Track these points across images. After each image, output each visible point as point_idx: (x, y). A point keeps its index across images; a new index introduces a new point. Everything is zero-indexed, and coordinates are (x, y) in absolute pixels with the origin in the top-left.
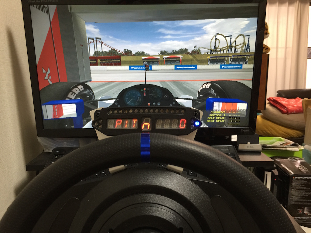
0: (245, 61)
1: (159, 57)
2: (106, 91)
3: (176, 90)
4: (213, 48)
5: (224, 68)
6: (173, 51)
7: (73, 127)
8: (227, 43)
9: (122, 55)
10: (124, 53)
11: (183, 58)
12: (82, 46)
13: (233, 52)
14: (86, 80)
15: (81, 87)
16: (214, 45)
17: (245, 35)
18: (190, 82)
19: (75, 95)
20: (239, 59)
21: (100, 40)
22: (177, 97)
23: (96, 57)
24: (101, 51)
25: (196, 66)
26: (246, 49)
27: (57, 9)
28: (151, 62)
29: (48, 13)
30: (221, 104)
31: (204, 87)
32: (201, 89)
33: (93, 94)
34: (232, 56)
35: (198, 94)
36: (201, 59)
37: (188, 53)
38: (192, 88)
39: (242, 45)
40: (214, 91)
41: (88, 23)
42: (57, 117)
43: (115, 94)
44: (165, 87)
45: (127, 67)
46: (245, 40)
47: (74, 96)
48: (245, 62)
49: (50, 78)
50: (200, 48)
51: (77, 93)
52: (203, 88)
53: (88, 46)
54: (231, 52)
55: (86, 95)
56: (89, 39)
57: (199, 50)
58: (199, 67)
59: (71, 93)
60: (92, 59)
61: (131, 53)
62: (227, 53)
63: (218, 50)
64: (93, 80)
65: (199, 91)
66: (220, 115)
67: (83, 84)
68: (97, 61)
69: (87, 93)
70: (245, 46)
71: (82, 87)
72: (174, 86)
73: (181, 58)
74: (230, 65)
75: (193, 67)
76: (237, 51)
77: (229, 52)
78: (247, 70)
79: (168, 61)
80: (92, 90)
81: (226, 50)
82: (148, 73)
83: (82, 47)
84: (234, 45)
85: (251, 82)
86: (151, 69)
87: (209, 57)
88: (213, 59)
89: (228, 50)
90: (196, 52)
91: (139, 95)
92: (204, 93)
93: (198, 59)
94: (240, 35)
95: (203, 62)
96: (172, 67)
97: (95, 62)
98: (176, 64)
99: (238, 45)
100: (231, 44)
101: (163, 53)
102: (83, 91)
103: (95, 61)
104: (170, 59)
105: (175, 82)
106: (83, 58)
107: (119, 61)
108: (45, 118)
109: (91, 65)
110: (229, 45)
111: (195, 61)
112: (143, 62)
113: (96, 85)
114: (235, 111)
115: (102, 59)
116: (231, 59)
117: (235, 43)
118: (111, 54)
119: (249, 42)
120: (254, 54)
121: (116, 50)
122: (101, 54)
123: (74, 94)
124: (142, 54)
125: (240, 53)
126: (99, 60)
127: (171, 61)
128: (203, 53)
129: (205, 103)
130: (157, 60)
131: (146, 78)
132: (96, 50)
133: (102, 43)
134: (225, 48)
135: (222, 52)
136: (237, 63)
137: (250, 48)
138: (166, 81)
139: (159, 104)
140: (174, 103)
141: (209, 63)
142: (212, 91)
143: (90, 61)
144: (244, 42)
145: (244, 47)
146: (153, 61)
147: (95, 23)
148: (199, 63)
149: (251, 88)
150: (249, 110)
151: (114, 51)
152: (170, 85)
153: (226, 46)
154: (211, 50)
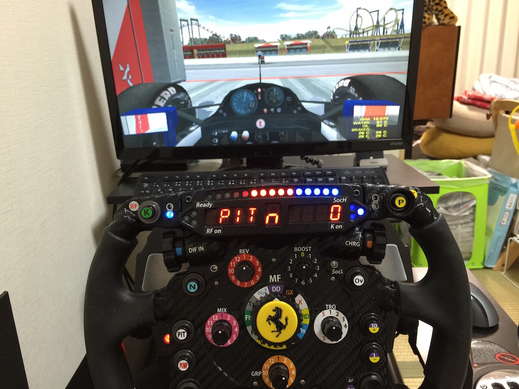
0: (398, 46)
1: (278, 44)
2: (207, 93)
3: (303, 91)
4: (353, 29)
6: (298, 34)
7: (163, 145)
8: (373, 21)
9: (227, 42)
10: (230, 39)
11: (312, 45)
12: (172, 31)
13: (382, 34)
14: (179, 80)
15: (172, 90)
16: (355, 24)
17: (397, 9)
18: (321, 78)
19: (165, 101)
20: (389, 43)
21: (196, 22)
22: (303, 100)
23: (192, 46)
24: (198, 38)
26: (399, 29)
28: (267, 51)
30: (364, 107)
31: (341, 84)
32: (337, 87)
33: (189, 98)
34: (380, 39)
35: (332, 94)
36: (336, 45)
37: (318, 37)
38: (324, 87)
39: (393, 24)
40: (354, 90)
42: (142, 131)
43: (219, 98)
44: (287, 86)
46: (397, 15)
47: (163, 102)
48: (397, 48)
49: (130, 77)
50: (335, 29)
51: (167, 98)
52: (340, 86)
53: (180, 31)
54: (378, 34)
55: (179, 100)
56: (181, 20)
57: (334, 32)
59: (159, 98)
60: (186, 49)
61: (240, 39)
62: (372, 35)
63: (361, 31)
64: (188, 79)
65: (334, 90)
67: (175, 85)
68: (192, 52)
69: (181, 98)
70: (398, 24)
71: (174, 89)
72: (300, 85)
73: (308, 44)
76: (387, 32)
77: (375, 35)
78: (401, 59)
79: (291, 49)
80: (187, 94)
81: (371, 31)
82: (263, 67)
83: (171, 33)
84: (382, 23)
85: (406, 76)
87: (347, 42)
88: (352, 45)
89: (374, 31)
90: (330, 35)
91: (252, 98)
92: (341, 93)
93: (333, 45)
94: (391, 9)
95: (339, 49)
97: (191, 53)
99: (387, 24)
100: (378, 22)
101: (284, 38)
102: (175, 95)
103: (189, 51)
104: (294, 47)
105: (300, 79)
106: (174, 48)
107: (224, 51)
108: (126, 133)
109: (185, 58)
110: (375, 24)
111: (328, 48)
112: (257, 51)
113: (193, 85)
115: (199, 48)
116: (378, 43)
117: (384, 20)
118: (213, 41)
119: (403, 19)
120: (410, 36)
121: (219, 35)
122: (198, 42)
123: (163, 100)
124: (255, 40)
125: (391, 35)
126: (195, 51)
127: (295, 49)
128: (339, 37)
129: (341, 107)
130: (275, 48)
131: (260, 75)
132: (192, 37)
133: (199, 26)
134: (369, 29)
135: (365, 35)
137: (405, 27)
138: (288, 78)
139: (279, 110)
140: (299, 108)
141: (347, 50)
142: (352, 90)
143: (184, 52)
144: (397, 19)
145: (397, 26)
146: (270, 49)
148: (334, 50)
149: (405, 84)
150: (402, 117)
151: (216, 37)
152: (294, 84)
153: (372, 25)
154: (350, 31)
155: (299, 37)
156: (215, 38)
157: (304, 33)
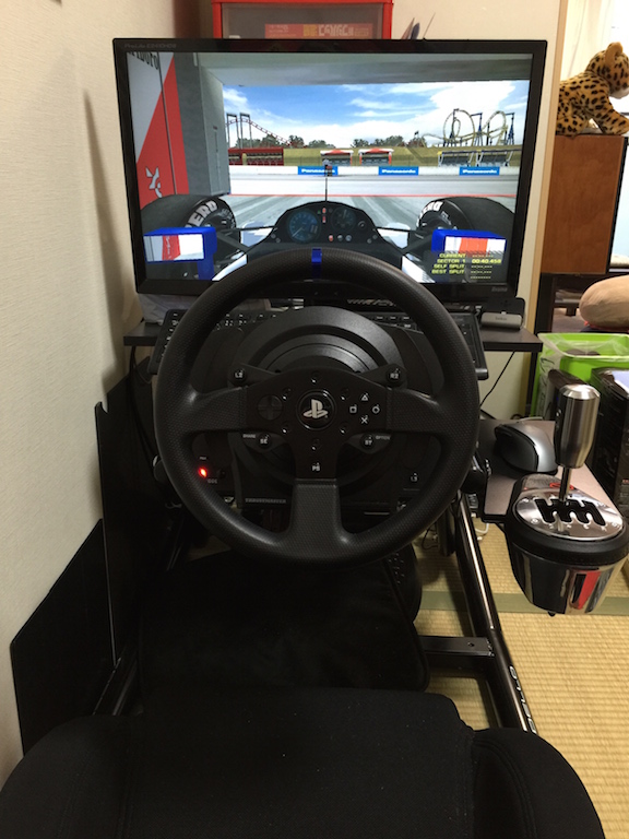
0: (505, 160)
1: (351, 151)
2: (256, 212)
3: (380, 214)
4: (448, 137)
5: (466, 174)
6: (377, 140)
7: (197, 276)
9: (285, 146)
10: (289, 142)
11: (394, 154)
12: (216, 128)
13: (484, 144)
14: (221, 192)
15: (212, 205)
17: (505, 113)
18: (404, 199)
19: (202, 219)
20: (494, 157)
21: (248, 118)
22: (380, 226)
23: (240, 149)
24: (249, 138)
25: (417, 169)
26: (507, 139)
27: (174, 60)
28: (336, 159)
29: (158, 67)
30: (459, 239)
31: (430, 208)
32: (425, 211)
33: (233, 217)
34: (482, 151)
35: (418, 220)
36: (426, 156)
37: (403, 145)
38: (408, 210)
39: (499, 132)
40: (447, 216)
41: (228, 86)
42: (170, 258)
43: (272, 218)
44: (360, 207)
45: (294, 169)
46: (505, 121)
47: (199, 220)
48: (505, 163)
49: (159, 186)
51: (205, 216)
52: (429, 210)
53: (227, 128)
54: (480, 145)
55: (220, 219)
56: (228, 115)
57: (424, 139)
58: (423, 170)
59: (195, 214)
60: (232, 152)
61: (302, 143)
62: (472, 145)
63: (457, 139)
64: (233, 192)
65: (421, 215)
66: (456, 261)
67: (216, 199)
68: (241, 157)
69: (223, 216)
70: (506, 133)
71: (214, 204)
72: (378, 206)
73: (390, 153)
74: (478, 168)
75: (411, 171)
76: (491, 142)
77: (477, 145)
78: (508, 178)
79: (367, 159)
80: (230, 211)
81: (471, 140)
83: (215, 130)
84: (485, 130)
85: (514, 201)
86: (336, 174)
87: (440, 153)
88: (446, 157)
89: (475, 140)
90: (418, 143)
91: (313, 221)
92: (430, 218)
93: (422, 156)
94: (498, 113)
95: (429, 161)
96: (374, 170)
97: (238, 158)
98: (382, 165)
99: (492, 132)
100: (480, 129)
101: (359, 144)
102: (215, 211)
103: (237, 156)
104: (372, 156)
105: (376, 198)
106: (217, 151)
107: (281, 157)
108: (149, 259)
109: (231, 164)
110: (477, 130)
111: (416, 160)
113: (239, 200)
114: (484, 253)
115: (249, 153)
116: (479, 156)
117: (489, 127)
118: (267, 144)
119: (512, 126)
120: (521, 148)
121: (275, 136)
122: (248, 145)
123: (199, 217)
124: (322, 144)
125: (496, 146)
126: (244, 155)
127: (373, 159)
128: (429, 146)
129: (430, 238)
130: (347, 157)
131: (326, 190)
132: (240, 137)
133: (250, 123)
134: (469, 137)
135: (464, 144)
136: (490, 165)
137: (515, 136)
138: (362, 196)
139: (348, 238)
140: (375, 237)
141: (440, 163)
142: (444, 216)
143: (229, 156)
144: (504, 125)
145: (504, 134)
146: (341, 158)
147: (240, 87)
148: (422, 162)
149: (514, 211)
150: (508, 253)
152: (369, 204)
153: (472, 132)
154: (444, 139)
155: (379, 143)
156: (270, 139)
157: (384, 138)
